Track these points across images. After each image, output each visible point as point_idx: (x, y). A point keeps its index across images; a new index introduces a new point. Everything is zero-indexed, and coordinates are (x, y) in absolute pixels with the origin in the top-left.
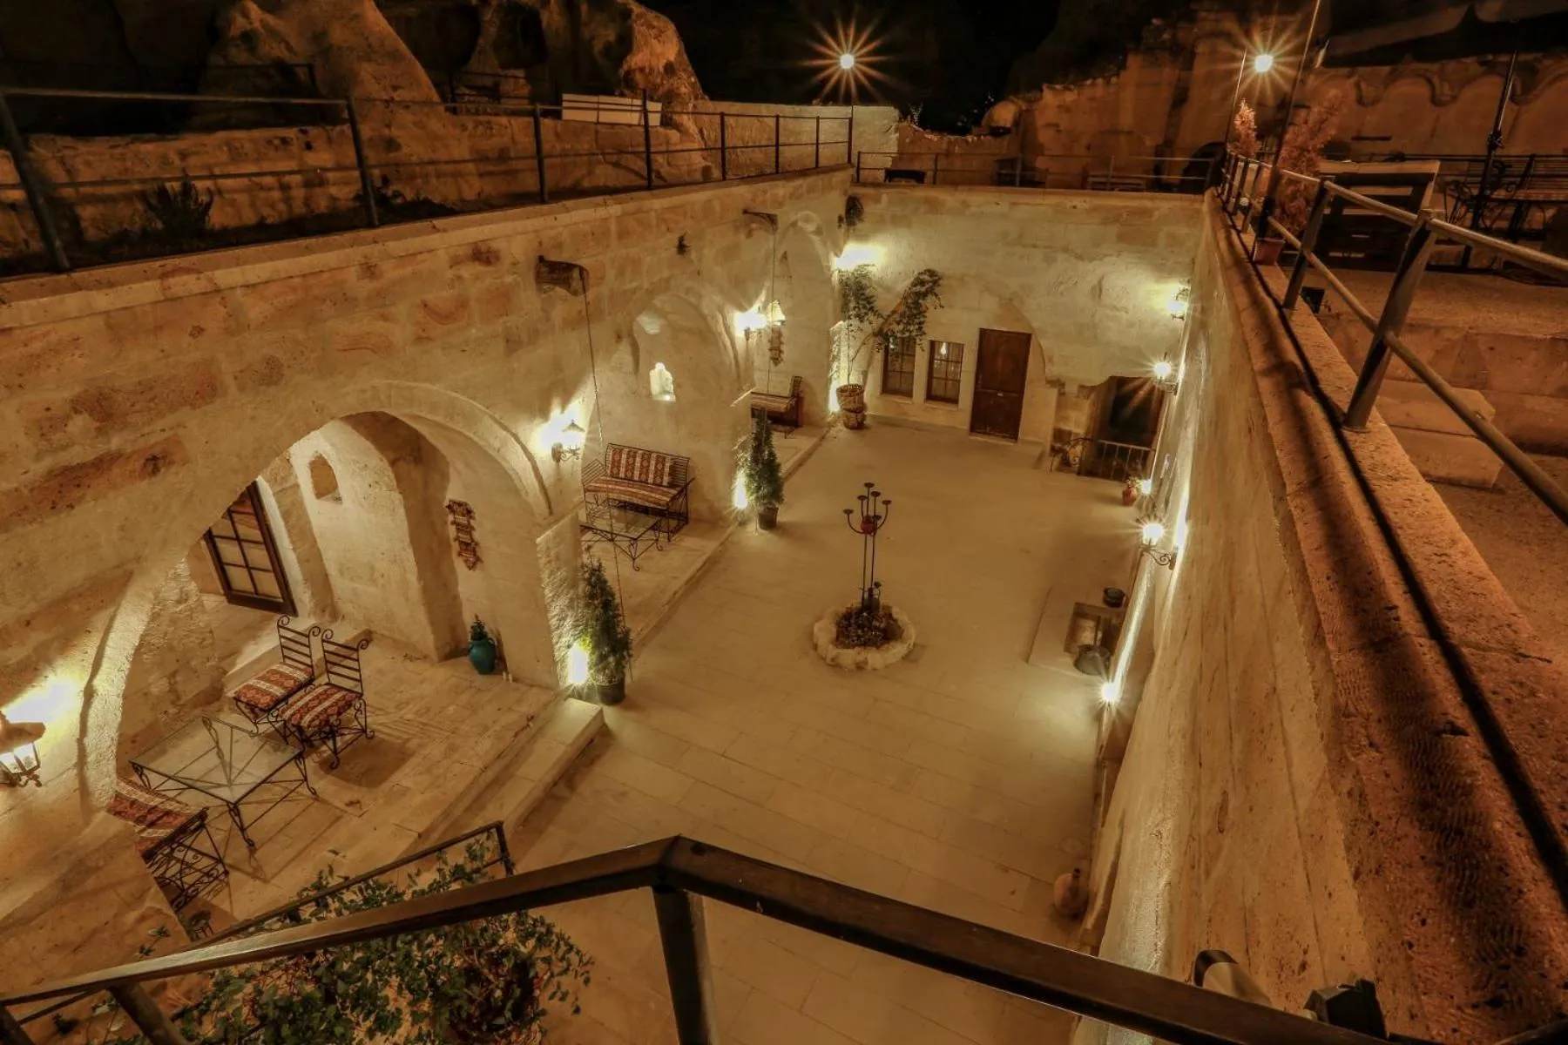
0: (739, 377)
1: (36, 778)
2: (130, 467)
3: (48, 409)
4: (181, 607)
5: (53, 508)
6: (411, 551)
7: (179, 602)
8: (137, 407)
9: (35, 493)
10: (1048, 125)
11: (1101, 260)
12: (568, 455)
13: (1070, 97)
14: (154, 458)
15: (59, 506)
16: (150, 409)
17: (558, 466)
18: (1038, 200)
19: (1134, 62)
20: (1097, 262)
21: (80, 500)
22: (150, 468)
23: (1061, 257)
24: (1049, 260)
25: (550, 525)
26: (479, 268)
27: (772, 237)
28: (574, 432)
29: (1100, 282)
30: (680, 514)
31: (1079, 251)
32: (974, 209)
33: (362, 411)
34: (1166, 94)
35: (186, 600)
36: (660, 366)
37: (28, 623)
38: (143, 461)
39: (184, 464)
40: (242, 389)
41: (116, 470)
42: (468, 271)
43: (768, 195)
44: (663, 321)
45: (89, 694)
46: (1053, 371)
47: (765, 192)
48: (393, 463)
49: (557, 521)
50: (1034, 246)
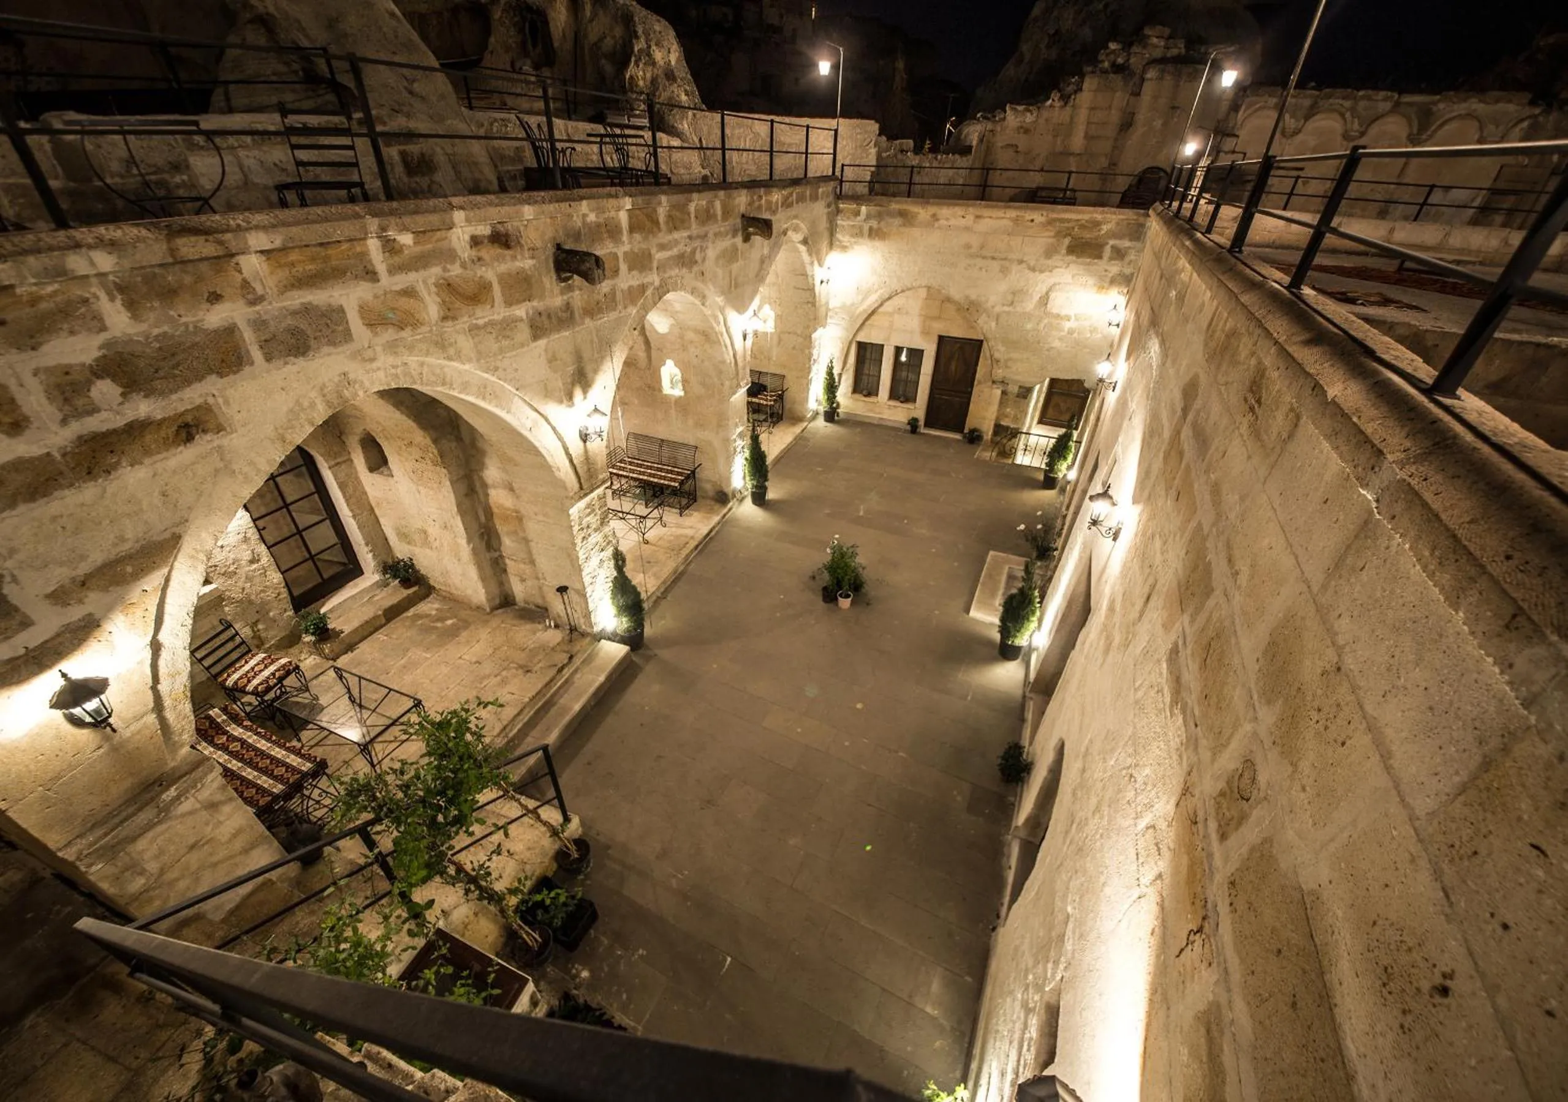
0: (737, 374)
1: (110, 725)
2: (163, 434)
3: (67, 373)
4: (255, 566)
5: (89, 473)
6: (459, 518)
7: (252, 562)
8: (161, 373)
9: (68, 458)
10: (1008, 146)
11: (1051, 271)
12: (594, 437)
13: (1029, 118)
14: (187, 425)
15: (95, 471)
16: (175, 376)
17: (585, 446)
18: (1000, 213)
19: (1089, 83)
20: (1047, 273)
21: (116, 466)
22: (184, 435)
23: (1015, 268)
24: (1005, 271)
25: (581, 498)
26: (498, 251)
27: (766, 242)
28: (597, 416)
29: (1047, 293)
30: (690, 494)
31: (1032, 263)
32: (943, 222)
33: (394, 386)
34: (1115, 117)
35: (259, 560)
36: (670, 363)
37: (83, 584)
38: (175, 428)
39: (218, 433)
40: (269, 358)
41: (148, 438)
42: (488, 252)
43: (763, 201)
44: (672, 321)
45: (156, 647)
46: (999, 373)
47: (760, 197)
48: (435, 441)
49: (586, 495)
50: (993, 258)
